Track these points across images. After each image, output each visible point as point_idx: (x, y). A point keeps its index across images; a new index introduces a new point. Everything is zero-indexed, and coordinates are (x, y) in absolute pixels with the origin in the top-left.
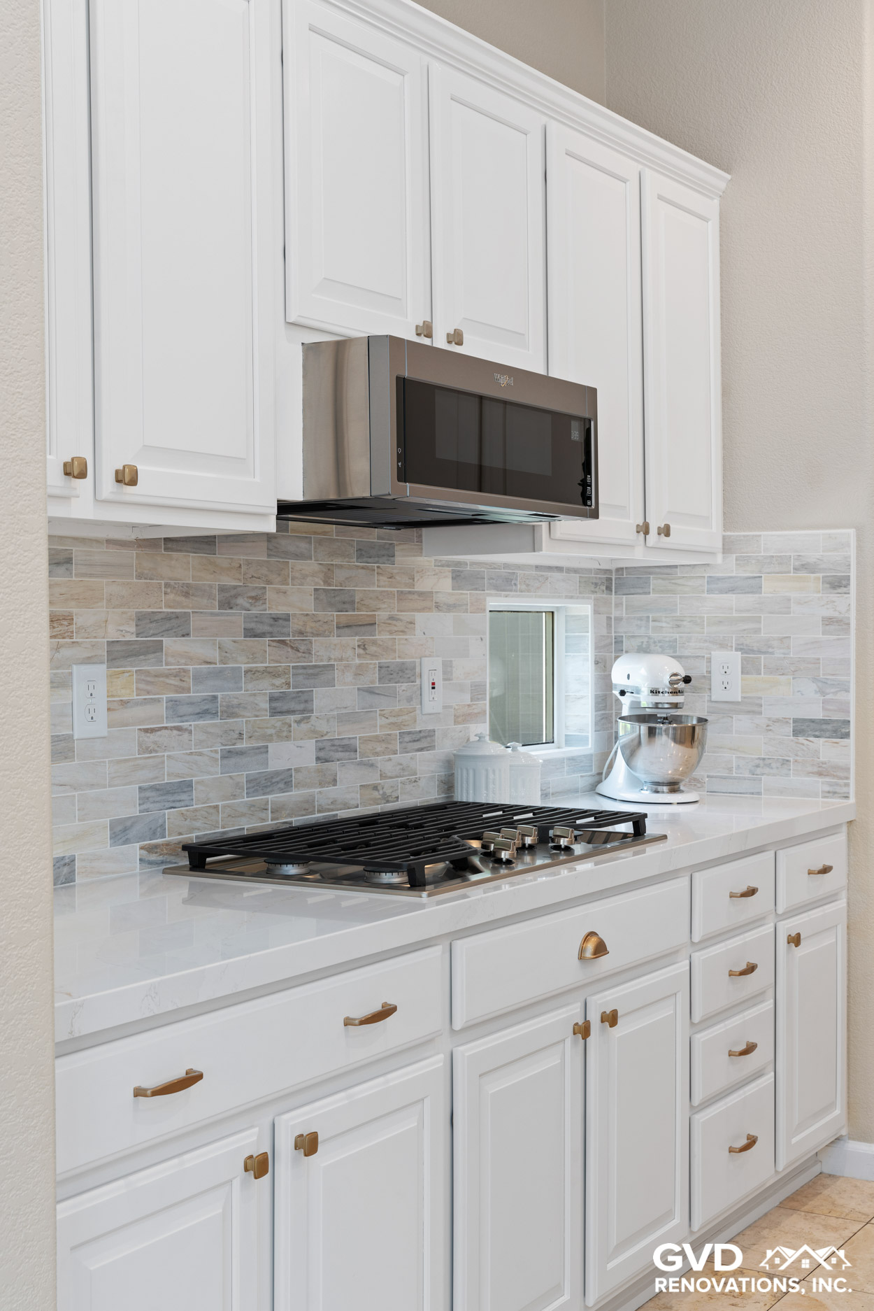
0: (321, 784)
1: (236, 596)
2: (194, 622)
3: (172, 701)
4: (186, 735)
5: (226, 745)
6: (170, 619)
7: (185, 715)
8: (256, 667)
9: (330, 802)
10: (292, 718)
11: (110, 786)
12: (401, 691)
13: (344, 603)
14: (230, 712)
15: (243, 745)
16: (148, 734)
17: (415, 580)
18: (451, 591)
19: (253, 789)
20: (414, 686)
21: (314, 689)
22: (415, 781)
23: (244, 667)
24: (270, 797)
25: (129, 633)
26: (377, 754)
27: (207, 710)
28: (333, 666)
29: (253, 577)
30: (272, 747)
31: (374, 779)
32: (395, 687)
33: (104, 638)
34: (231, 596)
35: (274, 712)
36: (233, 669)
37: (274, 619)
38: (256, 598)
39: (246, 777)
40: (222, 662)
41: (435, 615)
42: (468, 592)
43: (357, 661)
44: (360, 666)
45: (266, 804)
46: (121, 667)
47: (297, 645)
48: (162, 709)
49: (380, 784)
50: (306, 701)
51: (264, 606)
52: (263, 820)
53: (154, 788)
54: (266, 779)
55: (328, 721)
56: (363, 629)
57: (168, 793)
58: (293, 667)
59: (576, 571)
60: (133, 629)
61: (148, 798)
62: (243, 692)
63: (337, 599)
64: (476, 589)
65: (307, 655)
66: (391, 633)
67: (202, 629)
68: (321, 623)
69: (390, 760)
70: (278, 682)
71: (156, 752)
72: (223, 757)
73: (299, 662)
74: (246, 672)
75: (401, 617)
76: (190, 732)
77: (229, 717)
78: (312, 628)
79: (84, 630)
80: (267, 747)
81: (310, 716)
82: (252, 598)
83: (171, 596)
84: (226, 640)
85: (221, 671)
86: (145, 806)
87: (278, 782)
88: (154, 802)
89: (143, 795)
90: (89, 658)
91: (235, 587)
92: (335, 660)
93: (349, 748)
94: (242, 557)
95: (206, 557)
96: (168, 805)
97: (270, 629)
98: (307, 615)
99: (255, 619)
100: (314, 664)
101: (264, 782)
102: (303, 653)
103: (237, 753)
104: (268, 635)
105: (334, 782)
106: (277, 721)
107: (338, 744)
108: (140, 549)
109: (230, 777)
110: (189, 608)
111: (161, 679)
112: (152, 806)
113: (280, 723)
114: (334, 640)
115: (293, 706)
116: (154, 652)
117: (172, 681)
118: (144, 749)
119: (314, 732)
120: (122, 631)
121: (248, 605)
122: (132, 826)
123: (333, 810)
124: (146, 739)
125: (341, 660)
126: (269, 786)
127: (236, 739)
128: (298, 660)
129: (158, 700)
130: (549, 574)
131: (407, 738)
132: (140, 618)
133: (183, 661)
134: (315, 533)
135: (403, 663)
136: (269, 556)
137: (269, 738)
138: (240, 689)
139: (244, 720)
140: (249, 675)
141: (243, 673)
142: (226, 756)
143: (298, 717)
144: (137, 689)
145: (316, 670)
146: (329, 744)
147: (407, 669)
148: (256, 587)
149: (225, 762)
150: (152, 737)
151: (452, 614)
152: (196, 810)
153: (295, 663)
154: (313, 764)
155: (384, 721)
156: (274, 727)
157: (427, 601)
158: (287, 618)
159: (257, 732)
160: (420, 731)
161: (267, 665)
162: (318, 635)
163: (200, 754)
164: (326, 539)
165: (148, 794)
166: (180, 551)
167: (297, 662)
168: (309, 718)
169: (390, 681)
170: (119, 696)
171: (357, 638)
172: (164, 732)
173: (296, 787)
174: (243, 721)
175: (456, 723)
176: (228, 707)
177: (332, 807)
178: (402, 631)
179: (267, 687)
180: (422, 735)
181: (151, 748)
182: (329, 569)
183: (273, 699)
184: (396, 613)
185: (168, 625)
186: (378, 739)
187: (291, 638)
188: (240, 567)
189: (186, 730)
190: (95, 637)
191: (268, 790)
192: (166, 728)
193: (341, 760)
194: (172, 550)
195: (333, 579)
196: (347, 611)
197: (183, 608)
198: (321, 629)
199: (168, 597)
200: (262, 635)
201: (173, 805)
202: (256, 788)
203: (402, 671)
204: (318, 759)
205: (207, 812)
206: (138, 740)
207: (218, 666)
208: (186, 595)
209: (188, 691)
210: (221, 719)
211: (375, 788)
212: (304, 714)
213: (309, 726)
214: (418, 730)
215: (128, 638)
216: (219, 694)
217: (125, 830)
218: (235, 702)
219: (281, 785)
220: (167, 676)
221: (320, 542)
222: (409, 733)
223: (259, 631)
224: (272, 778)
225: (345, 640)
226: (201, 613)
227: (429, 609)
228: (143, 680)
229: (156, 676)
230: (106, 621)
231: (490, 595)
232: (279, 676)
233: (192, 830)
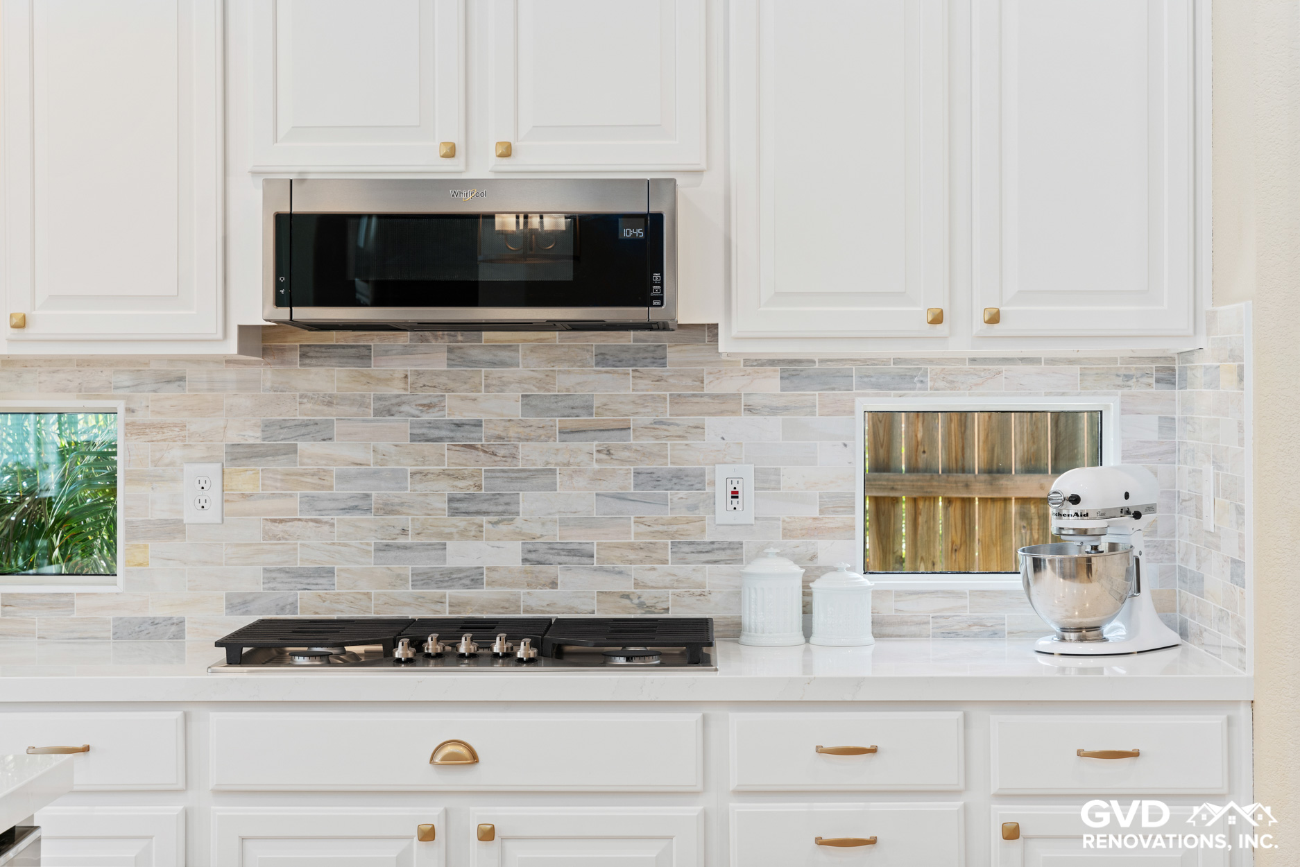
0: (529, 585)
1: (399, 405)
2: (337, 428)
3: (308, 497)
4: (326, 528)
5: (382, 539)
6: (307, 425)
7: (325, 510)
8: (429, 469)
9: (545, 604)
10: (485, 519)
11: (226, 564)
12: (675, 499)
13: (573, 408)
14: (388, 509)
15: (409, 540)
16: (277, 524)
17: (705, 382)
18: (780, 392)
19: (423, 582)
20: (703, 494)
21: (521, 493)
22: (700, 595)
23: (410, 469)
24: (448, 592)
25: (253, 436)
26: (631, 562)
27: (358, 506)
28: (553, 471)
29: (424, 386)
30: (450, 545)
31: (626, 586)
32: (667, 495)
33: (222, 441)
34: (392, 404)
35: (454, 512)
36: (393, 470)
37: (455, 424)
38: (429, 406)
39: (412, 571)
40: (376, 463)
41: (745, 418)
42: (817, 393)
43: (596, 466)
44: (600, 471)
45: (441, 598)
46: (244, 466)
47: (493, 449)
48: (295, 504)
49: (633, 593)
50: (507, 504)
51: (441, 413)
52: (436, 612)
53: (280, 570)
54: (441, 575)
55: (543, 524)
56: (606, 434)
57: (301, 576)
58: (486, 471)
59: (1071, 362)
60: (259, 434)
61: (274, 579)
62: (408, 492)
63: (560, 404)
64: (833, 389)
65: (509, 460)
66: (657, 438)
67: (350, 434)
68: (532, 428)
69: (654, 569)
70: (461, 484)
71: (286, 539)
72: (377, 550)
73: (496, 466)
74: (413, 474)
75: (677, 422)
76: (333, 525)
77: (386, 513)
78: (517, 433)
79: (198, 435)
80: (445, 544)
81: (514, 518)
82: (424, 405)
83: (309, 406)
84: (384, 445)
85: (376, 472)
86: (271, 585)
87: (460, 579)
88: (282, 582)
89: (268, 575)
90: (203, 458)
91: (398, 396)
92: (557, 464)
93: (579, 554)
94: (409, 368)
95: (356, 370)
96: (299, 586)
97: (451, 434)
98: (510, 420)
99: (428, 425)
100: (520, 467)
101: (439, 576)
102: (503, 457)
103: (398, 548)
104: (447, 440)
105: (554, 584)
106: (461, 522)
107: (559, 548)
108: (269, 366)
109: (389, 569)
110: (332, 415)
111: (295, 477)
112: (279, 586)
113: (465, 523)
114: (558, 444)
115: (484, 507)
116: (285, 454)
117: (309, 479)
118: (268, 535)
119: (519, 534)
120: (244, 436)
121: (417, 413)
122: (253, 600)
123: (549, 612)
124: (273, 528)
125: (568, 464)
126: (447, 581)
127: (398, 534)
128: (493, 464)
129: (291, 496)
130: (1004, 367)
131: (687, 549)
132: (267, 426)
133: (324, 462)
134: (525, 341)
135: (680, 470)
136: (449, 365)
137: (450, 536)
138: (406, 489)
139: (410, 517)
140: (418, 477)
141: (409, 475)
142: (383, 549)
143: (495, 518)
144: (263, 485)
145: (523, 475)
146: (546, 546)
147: (687, 476)
148: (430, 396)
149: (381, 554)
150: (281, 526)
151: (781, 417)
152: (338, 594)
153: (489, 466)
154: (520, 564)
155: (643, 528)
156: (457, 527)
157: (726, 404)
158: (478, 424)
159: (428, 529)
160: (713, 543)
161: (446, 467)
162: (527, 440)
163: (346, 545)
164: (542, 345)
165: (274, 575)
166: (321, 366)
167: (492, 466)
168: (513, 519)
169: (655, 487)
170: (240, 490)
171: (596, 443)
172: (296, 523)
173: (488, 584)
174: (408, 519)
175: (784, 536)
176: (386, 505)
177: (548, 609)
178: (680, 436)
179: (446, 488)
180: (715, 546)
181: (280, 536)
182: (547, 376)
183: (451, 500)
184: (668, 417)
185: (303, 431)
186: (632, 547)
187: (483, 443)
188: (406, 377)
189: (326, 523)
190: (211, 441)
191: (445, 584)
192: (299, 520)
193: (565, 563)
194: (310, 365)
195: (555, 384)
196: (577, 416)
197: (324, 415)
198: (533, 433)
199: (303, 406)
200: (440, 439)
201: (308, 587)
202: (425, 581)
203: (678, 477)
204: (525, 560)
205: (354, 597)
206: (264, 528)
207: (372, 467)
208: (330, 404)
209: (331, 488)
210: (375, 515)
211: (626, 596)
212: (503, 515)
213: (511, 527)
214: (707, 539)
215: (251, 441)
216: (374, 494)
217: (245, 603)
218: (397, 500)
219: (467, 582)
220: (302, 475)
221: (533, 350)
222: (691, 543)
223: (432, 436)
224: (451, 573)
225: (573, 445)
226: (349, 420)
227: (734, 413)
228: (271, 477)
229: (287, 475)
230: (225, 428)
231: (859, 395)
232: (464, 478)
233: (334, 611)
